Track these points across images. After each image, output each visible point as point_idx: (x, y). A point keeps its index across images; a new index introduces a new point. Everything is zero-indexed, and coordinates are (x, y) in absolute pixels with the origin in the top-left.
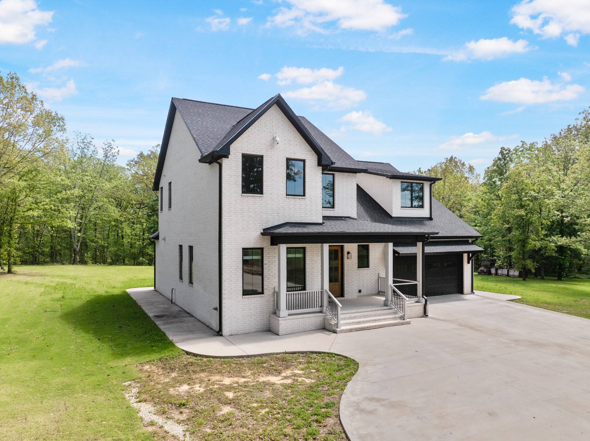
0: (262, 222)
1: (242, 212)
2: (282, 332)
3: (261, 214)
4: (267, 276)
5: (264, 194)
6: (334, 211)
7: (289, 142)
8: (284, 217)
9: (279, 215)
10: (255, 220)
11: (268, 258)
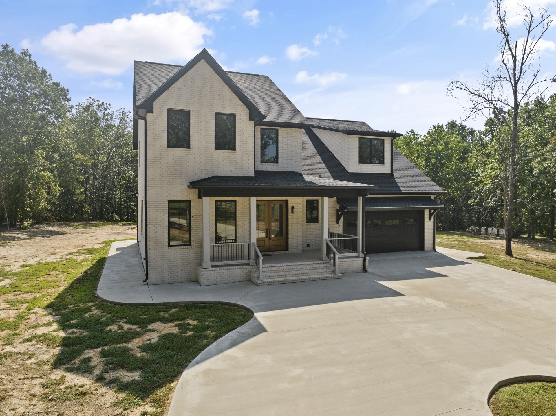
0: (188, 176)
1: (167, 165)
2: (204, 283)
3: (187, 168)
4: (194, 229)
5: (191, 148)
6: (277, 166)
7: (218, 97)
8: (213, 171)
9: (207, 168)
10: (181, 174)
11: (195, 210)
